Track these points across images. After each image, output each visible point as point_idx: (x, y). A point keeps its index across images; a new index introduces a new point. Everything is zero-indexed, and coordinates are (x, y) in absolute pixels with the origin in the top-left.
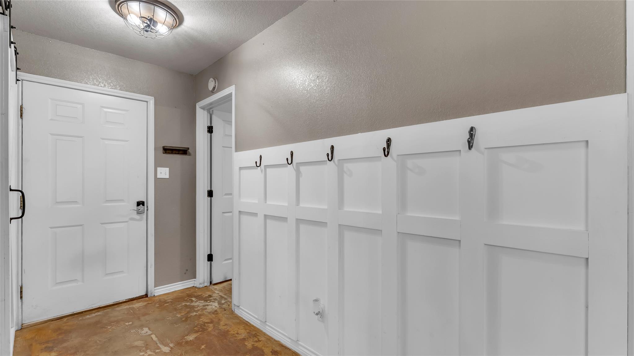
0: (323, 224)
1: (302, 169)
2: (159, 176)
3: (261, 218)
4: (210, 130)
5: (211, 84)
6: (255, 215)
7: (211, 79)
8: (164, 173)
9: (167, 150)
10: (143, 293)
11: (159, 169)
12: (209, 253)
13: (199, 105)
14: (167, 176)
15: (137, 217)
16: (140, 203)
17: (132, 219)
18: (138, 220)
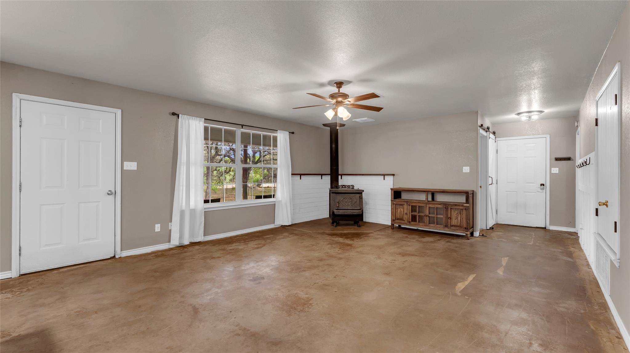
7: (576, 122)
8: (555, 170)
9: (557, 159)
10: (544, 227)
14: (558, 172)
16: (542, 185)
17: (538, 192)
18: (541, 192)
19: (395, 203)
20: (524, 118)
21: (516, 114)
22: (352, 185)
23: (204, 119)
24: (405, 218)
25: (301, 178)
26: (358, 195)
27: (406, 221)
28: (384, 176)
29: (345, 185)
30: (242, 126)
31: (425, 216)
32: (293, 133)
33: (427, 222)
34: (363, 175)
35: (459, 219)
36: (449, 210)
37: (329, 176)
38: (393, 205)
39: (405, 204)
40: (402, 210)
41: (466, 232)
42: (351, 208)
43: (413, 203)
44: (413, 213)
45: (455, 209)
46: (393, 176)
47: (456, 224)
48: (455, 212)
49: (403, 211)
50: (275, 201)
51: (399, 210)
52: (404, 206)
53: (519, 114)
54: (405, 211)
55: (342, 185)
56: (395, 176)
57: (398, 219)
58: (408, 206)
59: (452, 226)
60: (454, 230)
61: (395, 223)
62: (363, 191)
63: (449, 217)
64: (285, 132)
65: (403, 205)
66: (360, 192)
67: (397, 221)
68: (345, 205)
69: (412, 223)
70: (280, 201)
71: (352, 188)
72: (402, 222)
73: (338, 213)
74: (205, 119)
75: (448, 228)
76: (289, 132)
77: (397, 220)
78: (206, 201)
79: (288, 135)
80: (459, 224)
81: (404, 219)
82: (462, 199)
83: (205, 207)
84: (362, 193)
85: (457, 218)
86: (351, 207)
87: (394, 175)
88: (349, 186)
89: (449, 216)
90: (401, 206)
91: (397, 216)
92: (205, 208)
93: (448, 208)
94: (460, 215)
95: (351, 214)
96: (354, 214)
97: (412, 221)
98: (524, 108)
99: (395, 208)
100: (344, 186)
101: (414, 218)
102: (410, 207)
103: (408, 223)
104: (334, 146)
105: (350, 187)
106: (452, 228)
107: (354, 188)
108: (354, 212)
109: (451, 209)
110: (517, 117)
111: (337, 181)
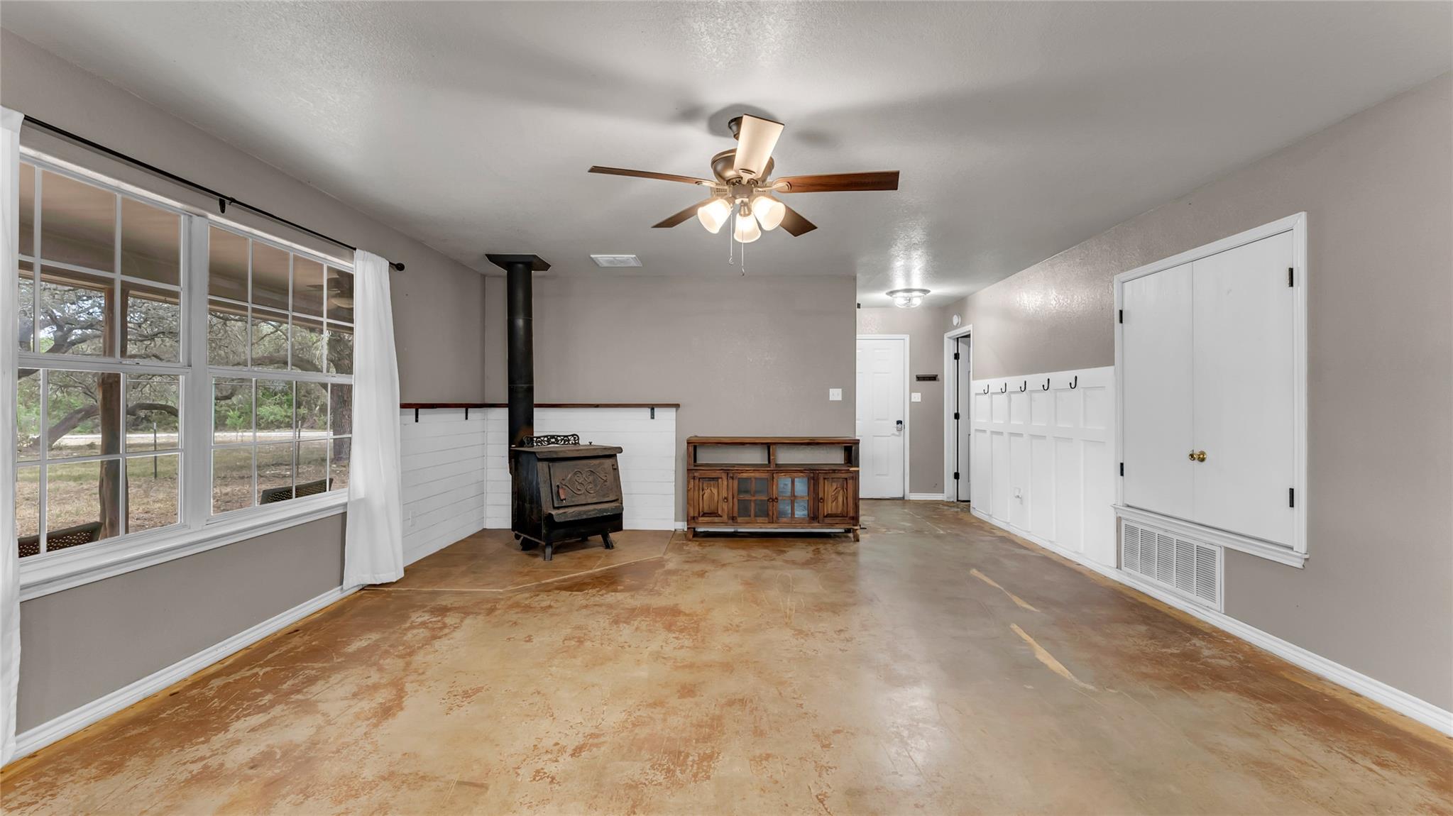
0: (1020, 435)
1: (1013, 396)
2: (913, 400)
3: (988, 432)
4: (957, 356)
5: (956, 320)
6: (984, 431)
7: (955, 316)
8: (917, 397)
9: (919, 378)
10: (901, 496)
11: (913, 394)
12: (956, 471)
13: (946, 336)
14: (920, 400)
15: (897, 433)
16: (899, 422)
17: (893, 434)
18: (897, 436)
19: (696, 474)
20: (899, 300)
21: (887, 294)
22: (573, 435)
23: (20, 117)
24: (723, 509)
25: (419, 416)
26: (608, 462)
27: (725, 517)
28: (653, 409)
29: (558, 434)
30: (224, 202)
31: (768, 500)
32: (400, 267)
33: (773, 514)
34: (597, 406)
35: (840, 499)
36: (821, 481)
37: (506, 410)
38: (692, 481)
39: (724, 476)
40: (715, 491)
41: (854, 526)
42: (595, 500)
43: (742, 472)
44: (743, 496)
45: (832, 478)
46: (674, 409)
47: (834, 511)
48: (832, 485)
49: (716, 494)
50: (345, 505)
51: (707, 492)
52: (720, 480)
53: (892, 293)
54: (724, 494)
55: (546, 436)
56: (680, 409)
57: (704, 515)
58: (730, 481)
59: (826, 517)
60: (831, 525)
61: (697, 523)
62: (620, 450)
63: (820, 497)
64: (379, 258)
65: (718, 478)
66: (610, 454)
67: (701, 519)
68: (579, 493)
69: (740, 519)
70: (364, 502)
71: (575, 444)
72: (716, 519)
73: (562, 519)
74: (27, 118)
75: (819, 522)
76: (390, 263)
77: (702, 516)
78: (27, 547)
79: (388, 272)
80: (839, 511)
81: (719, 513)
82: (837, 457)
83: (25, 580)
84: (615, 455)
85: (836, 498)
86: (594, 497)
87: (677, 406)
88: (567, 436)
89: (821, 495)
90: (712, 483)
91: (703, 507)
92: (24, 588)
93: (818, 479)
94: (841, 491)
95: (598, 515)
96: (605, 514)
97: (739, 517)
98: (899, 283)
99: (697, 489)
100: (553, 437)
101: (744, 510)
102: (736, 482)
103: (731, 521)
104: (520, 322)
105: (569, 440)
106: (828, 520)
107: (578, 443)
108: (605, 510)
109: (825, 479)
110: (889, 298)
111: (530, 423)
